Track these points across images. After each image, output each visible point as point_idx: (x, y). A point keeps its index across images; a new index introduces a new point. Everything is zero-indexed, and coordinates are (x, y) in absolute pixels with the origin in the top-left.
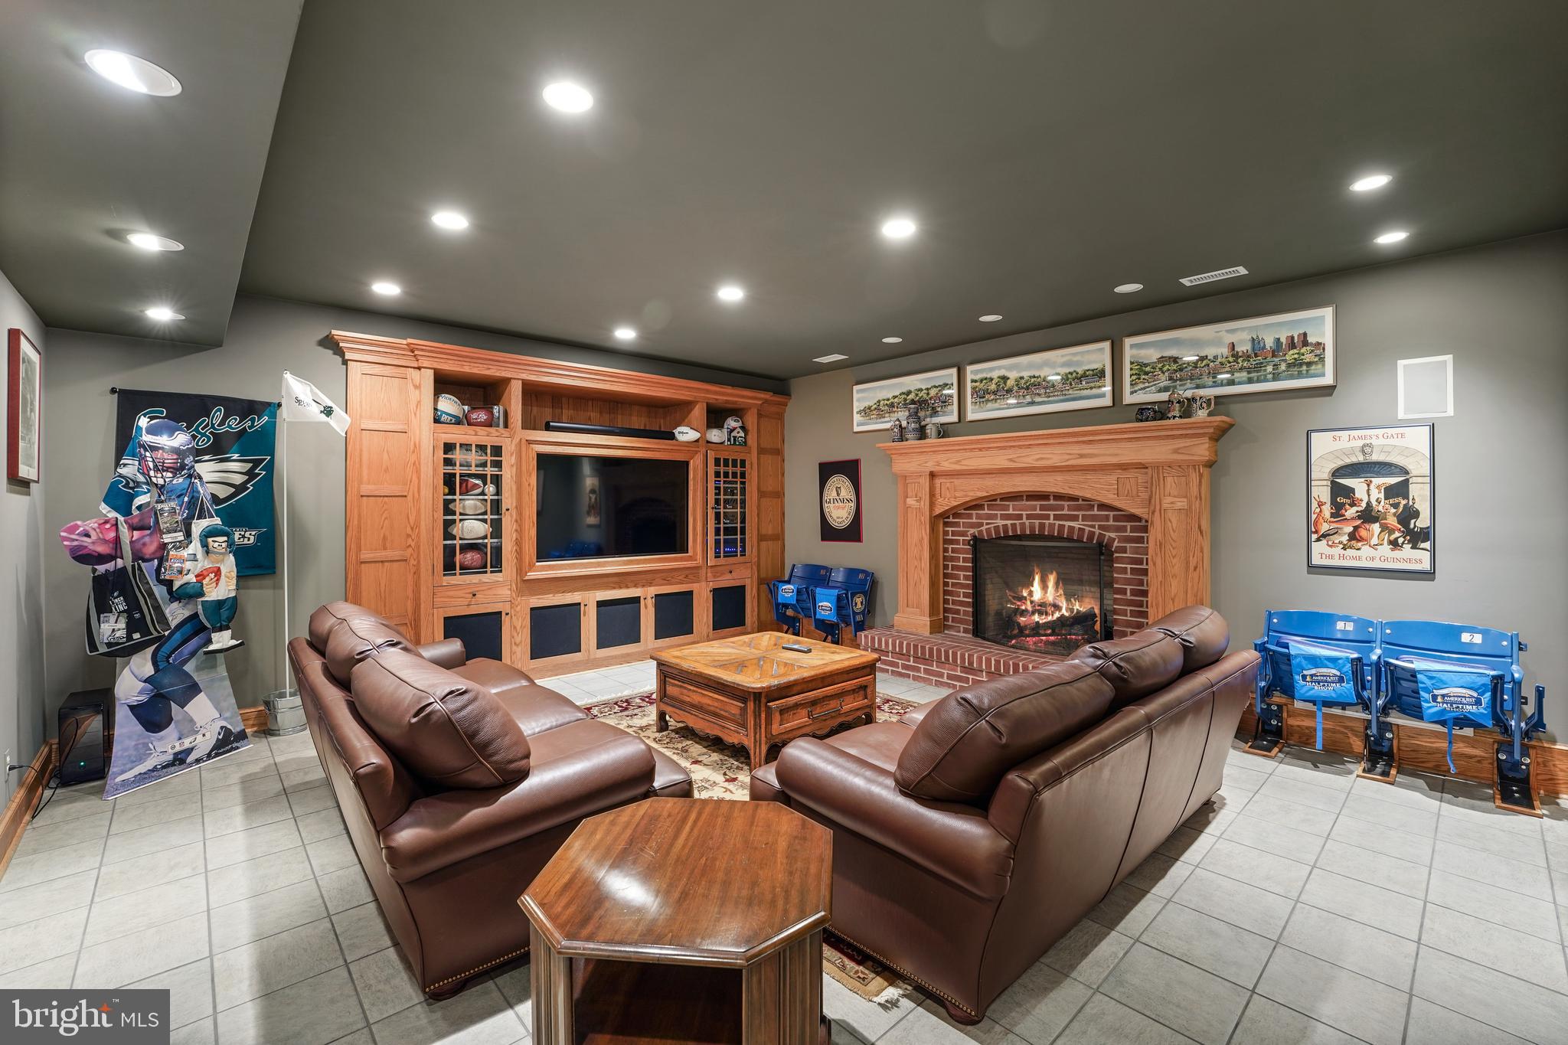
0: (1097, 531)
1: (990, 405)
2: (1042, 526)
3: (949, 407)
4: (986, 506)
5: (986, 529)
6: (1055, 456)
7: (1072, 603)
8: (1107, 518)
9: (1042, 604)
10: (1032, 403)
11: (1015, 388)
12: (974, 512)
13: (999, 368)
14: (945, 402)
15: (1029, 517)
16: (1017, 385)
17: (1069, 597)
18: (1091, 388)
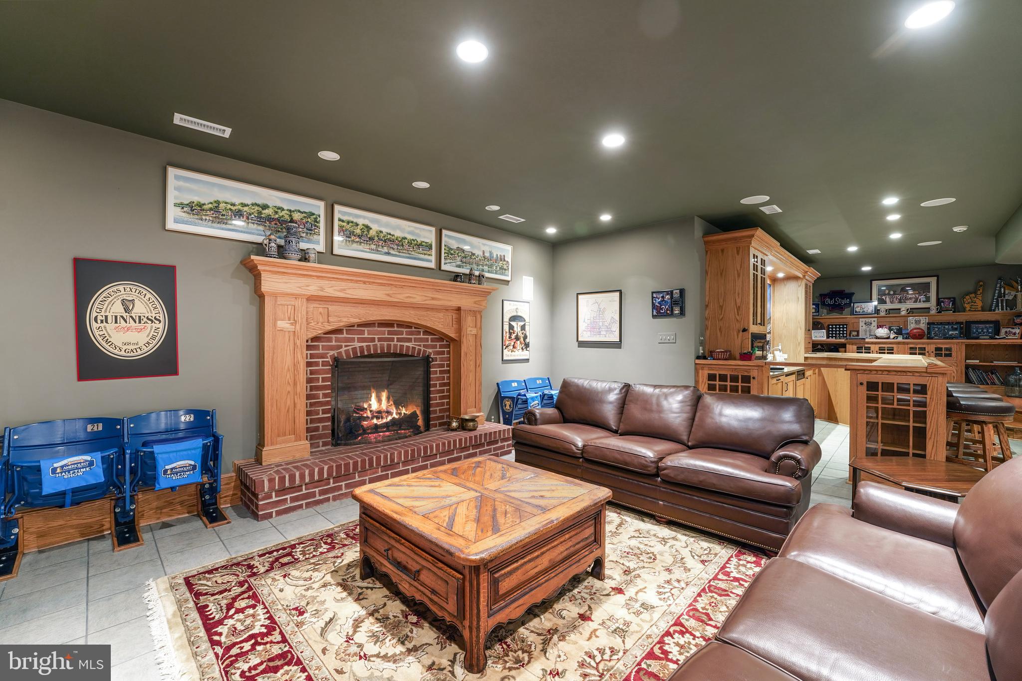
0: (422, 349)
1: (355, 245)
2: (389, 346)
3: (315, 236)
4: (345, 331)
5: (345, 351)
6: (418, 297)
7: (400, 410)
8: (427, 340)
9: (379, 412)
10: (388, 254)
11: (376, 238)
12: (333, 336)
13: (364, 218)
14: (311, 230)
15: (380, 340)
16: (378, 236)
17: (397, 404)
18: (425, 254)
